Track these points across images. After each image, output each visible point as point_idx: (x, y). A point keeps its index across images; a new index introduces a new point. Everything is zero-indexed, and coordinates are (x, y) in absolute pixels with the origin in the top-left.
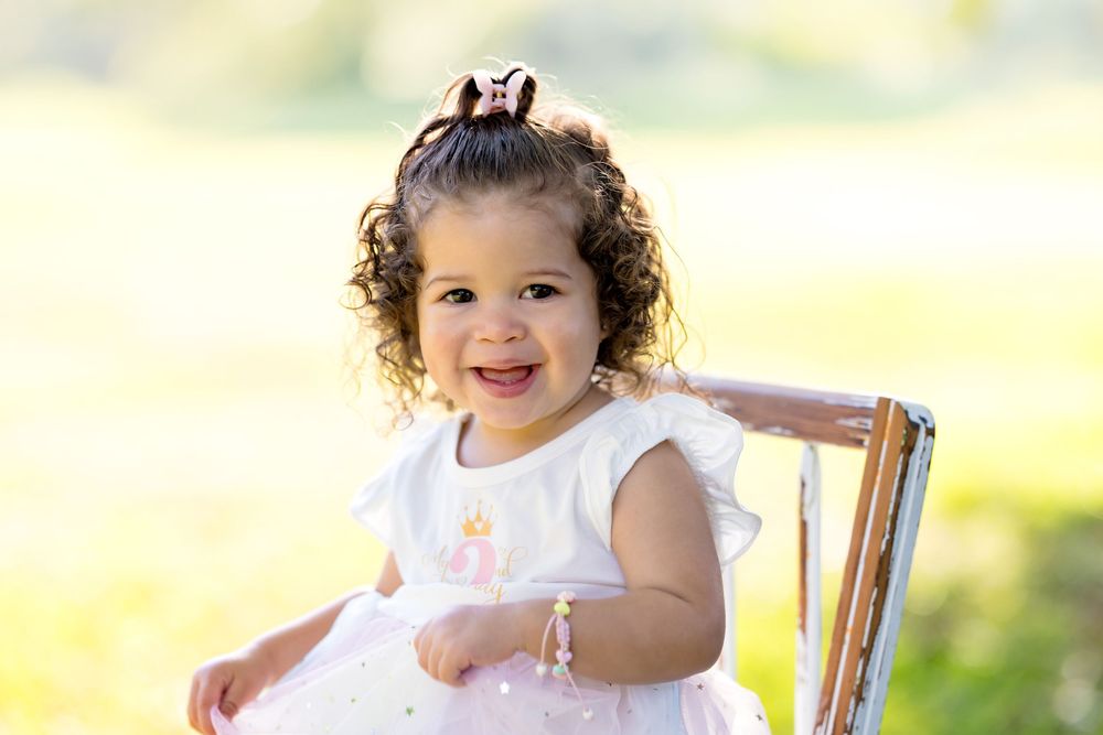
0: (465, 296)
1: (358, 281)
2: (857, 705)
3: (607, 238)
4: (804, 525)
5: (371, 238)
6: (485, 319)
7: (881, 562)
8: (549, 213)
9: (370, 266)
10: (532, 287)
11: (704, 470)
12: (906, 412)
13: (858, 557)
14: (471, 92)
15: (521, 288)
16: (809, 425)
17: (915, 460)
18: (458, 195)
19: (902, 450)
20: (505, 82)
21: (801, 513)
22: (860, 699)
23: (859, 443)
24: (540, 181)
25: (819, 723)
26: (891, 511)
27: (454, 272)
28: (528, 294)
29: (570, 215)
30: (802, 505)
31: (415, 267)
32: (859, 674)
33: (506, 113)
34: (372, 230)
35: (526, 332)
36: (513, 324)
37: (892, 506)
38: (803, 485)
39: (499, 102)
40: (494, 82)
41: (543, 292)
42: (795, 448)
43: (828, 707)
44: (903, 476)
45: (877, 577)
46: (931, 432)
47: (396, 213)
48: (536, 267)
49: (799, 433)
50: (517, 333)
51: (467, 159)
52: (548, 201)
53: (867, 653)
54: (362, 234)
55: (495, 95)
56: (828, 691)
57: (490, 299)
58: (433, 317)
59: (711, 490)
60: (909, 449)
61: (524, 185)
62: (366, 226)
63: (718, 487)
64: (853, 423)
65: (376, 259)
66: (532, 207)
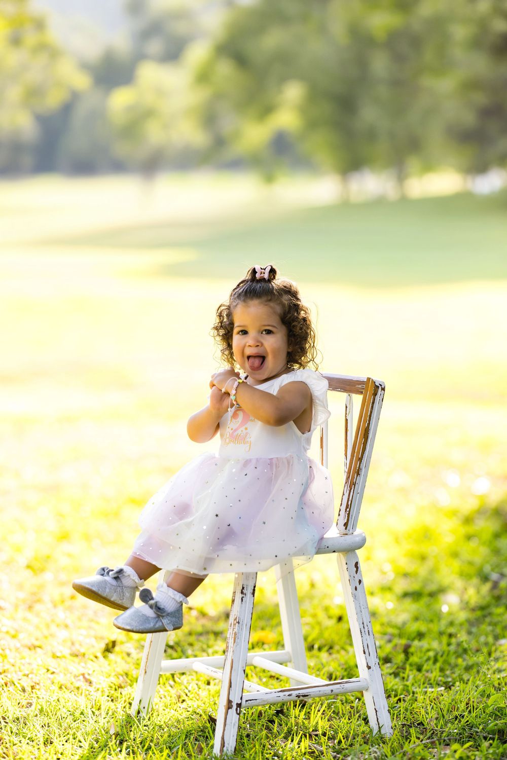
0: (244, 332)
1: (216, 328)
2: (357, 476)
3: (290, 317)
4: (347, 420)
5: (220, 315)
6: (249, 340)
7: (365, 430)
8: (271, 307)
9: (220, 324)
10: (266, 330)
11: (316, 394)
12: (375, 382)
13: (359, 429)
14: (254, 272)
15: (261, 331)
16: (348, 387)
17: (378, 398)
18: (244, 301)
19: (373, 394)
20: (265, 269)
21: (346, 417)
22: (358, 474)
23: (362, 393)
24: (269, 298)
25: (346, 483)
26: (369, 414)
27: (242, 324)
28: (264, 333)
29: (278, 309)
30: (346, 414)
31: (232, 324)
32: (358, 466)
33: (265, 279)
34: (221, 313)
35: (262, 344)
36: (258, 341)
37: (369, 412)
38: (346, 407)
39: (262, 275)
40: (261, 269)
41: (269, 332)
42: (343, 396)
43: (349, 477)
44: (373, 403)
45: (364, 435)
46: (383, 389)
47: (229, 308)
48: (266, 323)
49: (345, 390)
50: (259, 344)
51: (248, 290)
52: (272, 304)
53: (361, 459)
54: (218, 314)
55: (261, 273)
56: (349, 473)
57: (252, 333)
58: (237, 339)
59: (317, 401)
60: (375, 394)
61: (264, 299)
62: (219, 312)
63: (319, 400)
64: (360, 386)
65: (221, 322)
66: (266, 305)
